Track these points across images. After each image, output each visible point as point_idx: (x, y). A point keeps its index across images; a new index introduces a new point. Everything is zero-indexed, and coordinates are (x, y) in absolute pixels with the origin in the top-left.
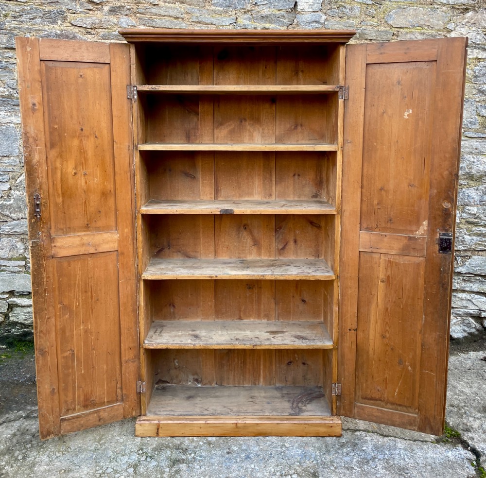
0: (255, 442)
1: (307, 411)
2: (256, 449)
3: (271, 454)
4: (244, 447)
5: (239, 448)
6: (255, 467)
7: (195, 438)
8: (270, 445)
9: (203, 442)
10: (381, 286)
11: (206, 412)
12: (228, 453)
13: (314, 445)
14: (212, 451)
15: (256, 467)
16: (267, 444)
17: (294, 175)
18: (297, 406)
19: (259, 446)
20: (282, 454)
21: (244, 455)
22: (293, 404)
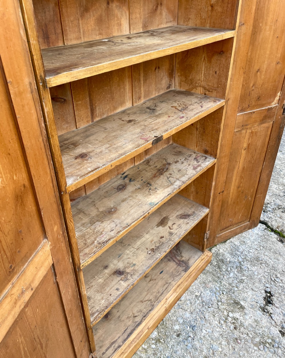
0: (180, 309)
1: (188, 260)
2: (188, 315)
3: (200, 311)
4: (181, 321)
5: (179, 325)
6: (206, 331)
7: (143, 346)
8: (191, 303)
9: (153, 344)
10: (244, 152)
11: (138, 319)
12: (178, 336)
13: (209, 281)
14: (168, 345)
15: (208, 330)
16: (187, 304)
17: (156, 69)
18: (179, 261)
19: (186, 310)
20: (204, 303)
21: (189, 328)
22: (174, 261)
